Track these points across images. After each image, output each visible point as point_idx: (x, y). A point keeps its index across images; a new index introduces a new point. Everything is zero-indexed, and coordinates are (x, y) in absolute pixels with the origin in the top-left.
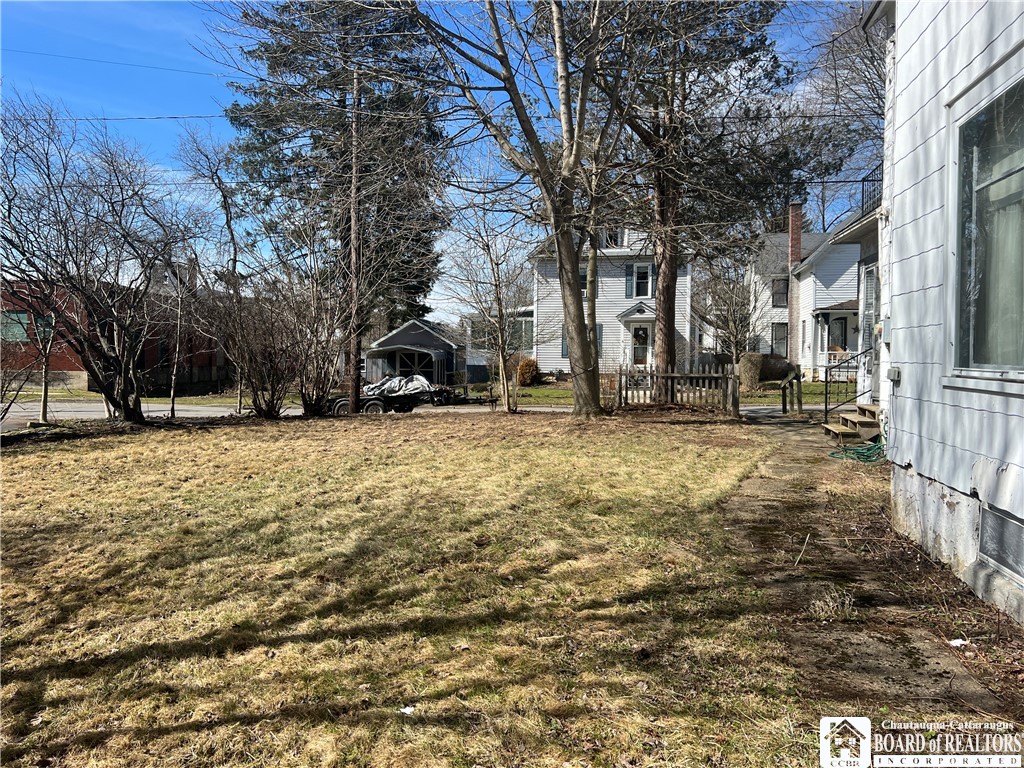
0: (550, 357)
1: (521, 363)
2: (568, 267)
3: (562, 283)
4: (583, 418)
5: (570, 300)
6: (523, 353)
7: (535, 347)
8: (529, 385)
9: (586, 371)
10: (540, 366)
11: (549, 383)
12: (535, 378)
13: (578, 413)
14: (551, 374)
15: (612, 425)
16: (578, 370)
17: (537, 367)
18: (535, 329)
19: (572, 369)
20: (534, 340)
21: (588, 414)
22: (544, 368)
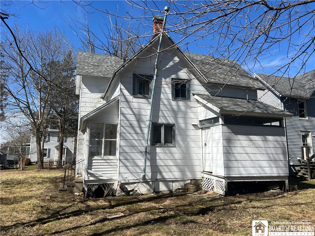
0: (34, 158)
1: (25, 159)
2: (38, 140)
3: (37, 144)
4: (39, 169)
5: (38, 147)
6: (26, 156)
7: (30, 155)
8: (27, 165)
9: (41, 160)
10: (31, 160)
11: (34, 165)
12: (29, 163)
13: (38, 169)
14: (34, 162)
15: (45, 171)
16: (39, 160)
17: (30, 160)
18: (30, 150)
19: (38, 160)
20: (30, 153)
21: (40, 169)
22: (32, 161)
